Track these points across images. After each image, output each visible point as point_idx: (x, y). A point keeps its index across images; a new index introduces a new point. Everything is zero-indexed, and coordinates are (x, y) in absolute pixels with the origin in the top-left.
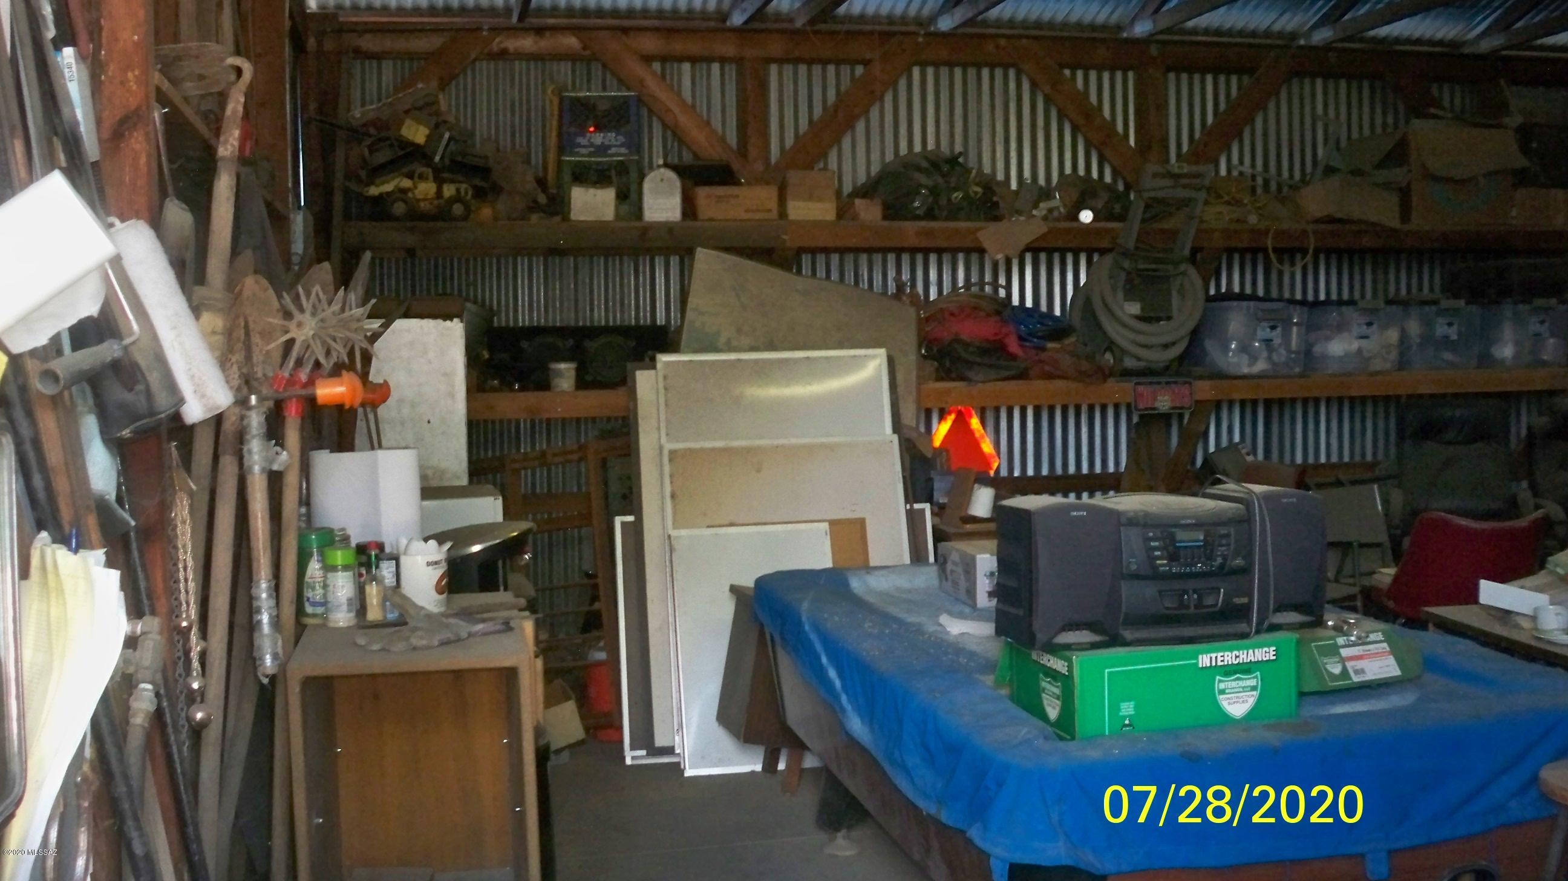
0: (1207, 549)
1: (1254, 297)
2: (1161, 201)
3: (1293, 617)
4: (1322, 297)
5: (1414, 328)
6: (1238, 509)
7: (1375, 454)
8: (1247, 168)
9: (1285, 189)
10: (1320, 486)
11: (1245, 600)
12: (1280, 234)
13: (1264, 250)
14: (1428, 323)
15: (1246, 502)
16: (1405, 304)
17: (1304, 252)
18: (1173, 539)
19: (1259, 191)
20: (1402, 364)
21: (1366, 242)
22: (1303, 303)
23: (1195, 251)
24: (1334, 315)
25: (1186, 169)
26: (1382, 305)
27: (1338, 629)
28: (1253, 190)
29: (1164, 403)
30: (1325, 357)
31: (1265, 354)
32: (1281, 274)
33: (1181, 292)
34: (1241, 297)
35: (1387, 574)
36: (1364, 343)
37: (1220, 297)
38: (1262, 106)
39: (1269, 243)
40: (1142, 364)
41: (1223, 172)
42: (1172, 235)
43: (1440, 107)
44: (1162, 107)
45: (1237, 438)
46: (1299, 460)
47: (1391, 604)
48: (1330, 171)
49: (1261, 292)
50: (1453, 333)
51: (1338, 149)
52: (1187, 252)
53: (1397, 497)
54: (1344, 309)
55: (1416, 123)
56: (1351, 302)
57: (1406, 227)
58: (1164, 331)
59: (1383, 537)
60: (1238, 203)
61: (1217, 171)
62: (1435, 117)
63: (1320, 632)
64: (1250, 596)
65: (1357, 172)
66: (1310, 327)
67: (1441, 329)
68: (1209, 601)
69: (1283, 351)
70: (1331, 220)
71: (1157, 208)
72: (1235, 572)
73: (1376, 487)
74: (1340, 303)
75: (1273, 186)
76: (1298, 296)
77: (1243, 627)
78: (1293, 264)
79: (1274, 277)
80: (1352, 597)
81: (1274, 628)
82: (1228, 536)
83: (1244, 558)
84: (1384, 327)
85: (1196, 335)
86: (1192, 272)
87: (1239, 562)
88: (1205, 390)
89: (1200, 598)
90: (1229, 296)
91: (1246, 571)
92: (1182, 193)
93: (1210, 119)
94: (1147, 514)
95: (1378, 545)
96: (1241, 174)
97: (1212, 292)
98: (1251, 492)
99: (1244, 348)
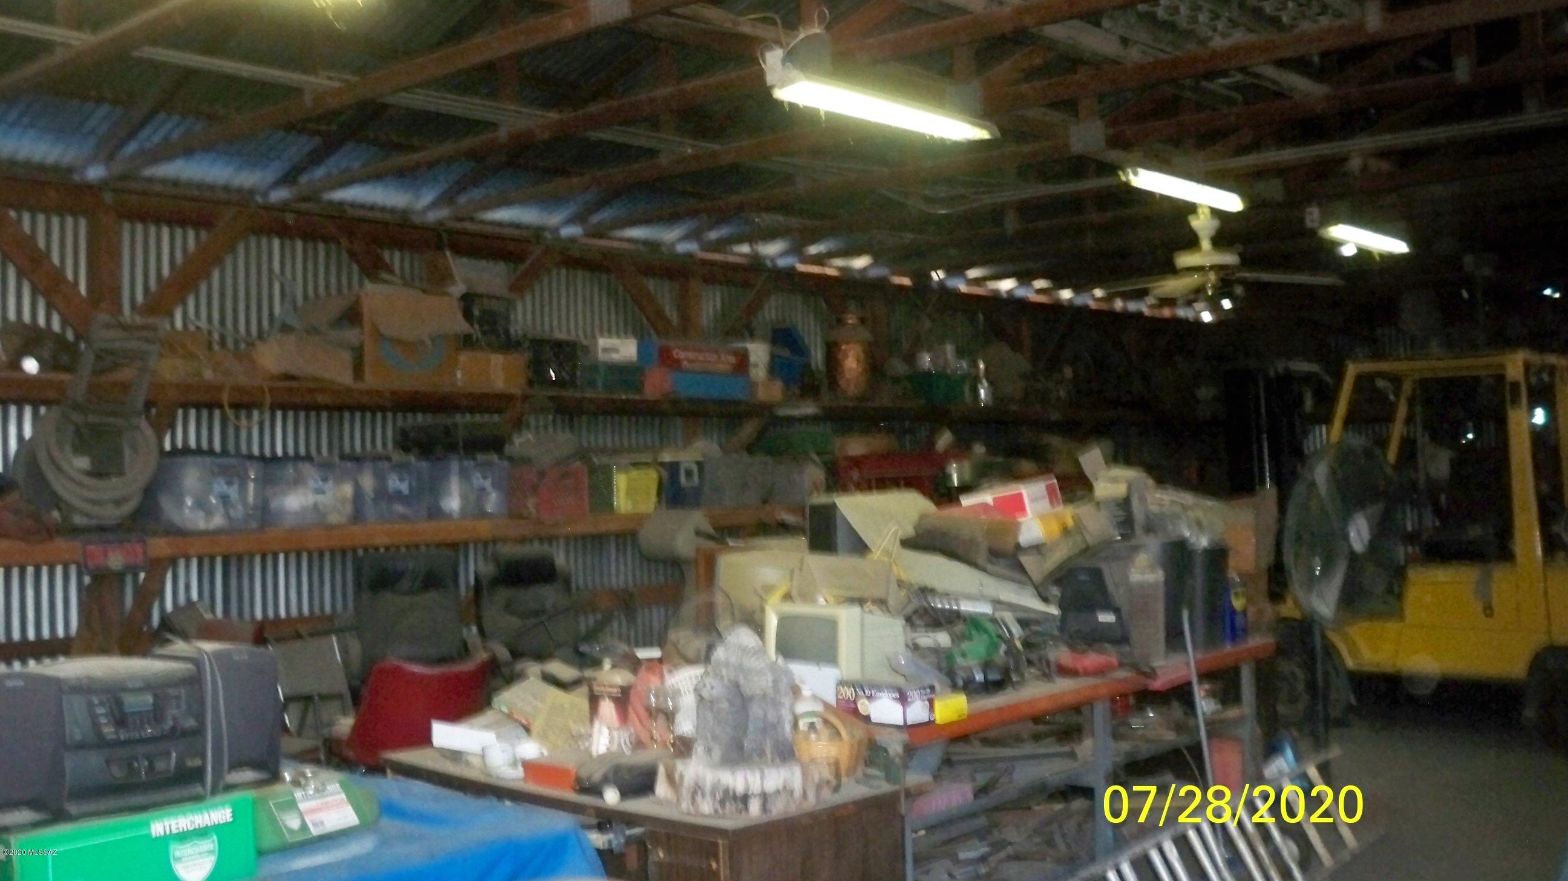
0: (157, 714)
1: (211, 452)
2: (112, 352)
3: (248, 775)
4: (279, 451)
5: (368, 482)
6: (188, 670)
7: (333, 605)
8: (203, 324)
9: (243, 346)
10: (279, 640)
11: (197, 762)
12: (237, 389)
13: (221, 406)
14: (381, 478)
15: (197, 662)
16: (357, 460)
17: (259, 406)
18: (119, 703)
19: (216, 347)
20: (358, 516)
21: (321, 399)
22: (262, 458)
23: (149, 404)
24: (290, 470)
25: (138, 320)
26: (337, 459)
27: (296, 783)
28: (210, 346)
29: (115, 561)
30: (281, 513)
31: (222, 510)
32: (237, 429)
33: (134, 448)
34: (199, 451)
35: (345, 724)
36: (320, 498)
37: (175, 452)
38: (219, 261)
39: (225, 398)
40: (94, 522)
41: (179, 323)
42: (125, 387)
43: (391, 271)
44: (115, 255)
45: (195, 596)
46: (259, 615)
47: (351, 754)
48: (286, 329)
49: (217, 446)
50: (404, 487)
51: (295, 308)
52: (140, 405)
53: (356, 647)
54: (300, 465)
55: (369, 286)
56: (308, 458)
57: (360, 386)
58: (112, 487)
59: (342, 687)
60: (192, 356)
61: (172, 324)
62: (386, 282)
63: (278, 788)
64: (203, 757)
65: (313, 330)
66: (266, 481)
67: (396, 483)
68: (160, 765)
69: (240, 507)
70: (289, 377)
71: (109, 359)
72: (186, 733)
73: (334, 639)
74: (297, 457)
75: (230, 342)
76: (256, 451)
77: (198, 789)
78: (249, 417)
79: (231, 431)
80: (316, 750)
81: (230, 788)
82: (178, 697)
83: (197, 720)
84: (339, 481)
85: (150, 492)
86: (144, 424)
87: (191, 723)
88: (159, 546)
89: (151, 765)
90: (186, 451)
91: (198, 732)
92: (133, 345)
93: (166, 271)
94: (90, 679)
95: (340, 696)
96: (198, 328)
97: (167, 446)
98: (200, 650)
99: (201, 504)
